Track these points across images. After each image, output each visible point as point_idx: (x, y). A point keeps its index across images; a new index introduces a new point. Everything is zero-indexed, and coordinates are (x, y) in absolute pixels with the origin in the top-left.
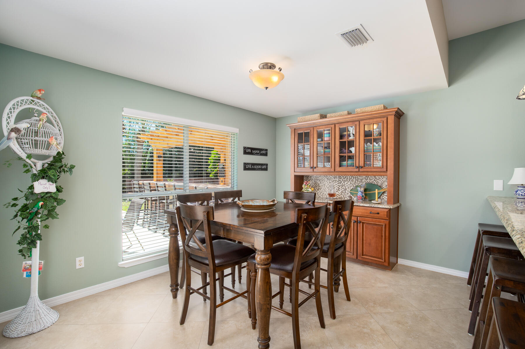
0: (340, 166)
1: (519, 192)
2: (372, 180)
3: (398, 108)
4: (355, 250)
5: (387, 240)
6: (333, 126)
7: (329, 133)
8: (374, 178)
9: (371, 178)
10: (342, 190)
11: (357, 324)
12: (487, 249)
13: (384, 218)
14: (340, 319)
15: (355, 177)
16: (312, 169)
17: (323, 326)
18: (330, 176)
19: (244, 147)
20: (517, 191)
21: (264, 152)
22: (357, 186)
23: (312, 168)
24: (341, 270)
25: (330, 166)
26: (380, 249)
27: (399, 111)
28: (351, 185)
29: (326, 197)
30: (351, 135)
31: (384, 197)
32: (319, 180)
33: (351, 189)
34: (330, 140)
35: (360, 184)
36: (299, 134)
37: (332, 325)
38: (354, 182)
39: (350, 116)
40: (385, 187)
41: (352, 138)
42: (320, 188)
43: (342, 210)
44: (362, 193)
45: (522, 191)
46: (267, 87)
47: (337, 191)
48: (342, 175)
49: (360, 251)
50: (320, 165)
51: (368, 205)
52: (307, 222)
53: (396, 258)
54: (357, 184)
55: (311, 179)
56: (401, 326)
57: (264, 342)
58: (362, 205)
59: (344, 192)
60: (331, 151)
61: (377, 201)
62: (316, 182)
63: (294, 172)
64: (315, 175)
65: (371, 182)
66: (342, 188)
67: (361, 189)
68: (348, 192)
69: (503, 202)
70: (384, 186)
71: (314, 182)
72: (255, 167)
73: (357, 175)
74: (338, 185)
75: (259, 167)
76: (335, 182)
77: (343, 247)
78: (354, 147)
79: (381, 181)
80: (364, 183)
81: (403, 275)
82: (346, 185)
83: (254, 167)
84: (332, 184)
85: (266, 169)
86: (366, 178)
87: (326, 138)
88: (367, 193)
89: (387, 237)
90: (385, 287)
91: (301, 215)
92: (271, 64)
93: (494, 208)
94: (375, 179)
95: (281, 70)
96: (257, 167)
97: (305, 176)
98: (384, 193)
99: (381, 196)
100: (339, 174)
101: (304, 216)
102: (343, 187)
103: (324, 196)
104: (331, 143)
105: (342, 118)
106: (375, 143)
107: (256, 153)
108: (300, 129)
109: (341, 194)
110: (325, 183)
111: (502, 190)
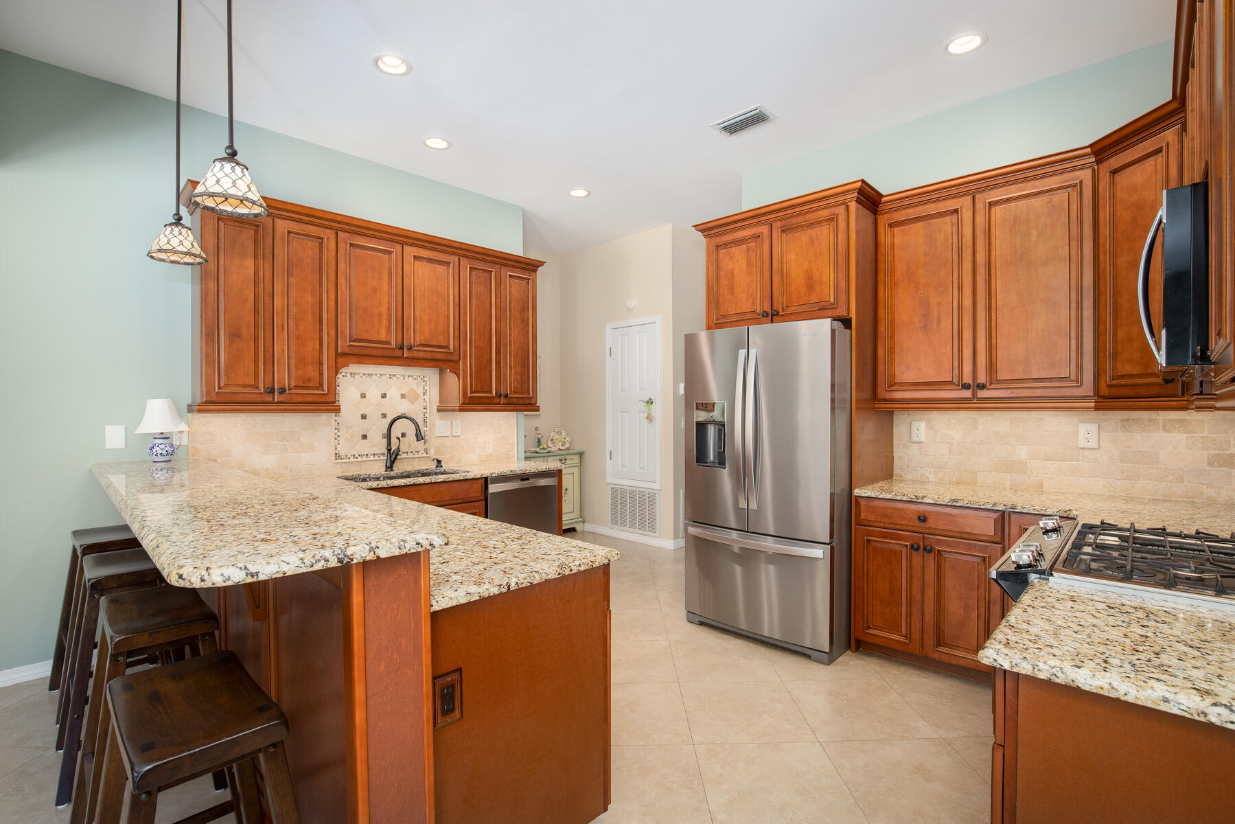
1: (156, 448)
12: (93, 586)
20: (153, 447)
45: (162, 446)
69: (126, 474)
93: (108, 487)
111: (124, 447)
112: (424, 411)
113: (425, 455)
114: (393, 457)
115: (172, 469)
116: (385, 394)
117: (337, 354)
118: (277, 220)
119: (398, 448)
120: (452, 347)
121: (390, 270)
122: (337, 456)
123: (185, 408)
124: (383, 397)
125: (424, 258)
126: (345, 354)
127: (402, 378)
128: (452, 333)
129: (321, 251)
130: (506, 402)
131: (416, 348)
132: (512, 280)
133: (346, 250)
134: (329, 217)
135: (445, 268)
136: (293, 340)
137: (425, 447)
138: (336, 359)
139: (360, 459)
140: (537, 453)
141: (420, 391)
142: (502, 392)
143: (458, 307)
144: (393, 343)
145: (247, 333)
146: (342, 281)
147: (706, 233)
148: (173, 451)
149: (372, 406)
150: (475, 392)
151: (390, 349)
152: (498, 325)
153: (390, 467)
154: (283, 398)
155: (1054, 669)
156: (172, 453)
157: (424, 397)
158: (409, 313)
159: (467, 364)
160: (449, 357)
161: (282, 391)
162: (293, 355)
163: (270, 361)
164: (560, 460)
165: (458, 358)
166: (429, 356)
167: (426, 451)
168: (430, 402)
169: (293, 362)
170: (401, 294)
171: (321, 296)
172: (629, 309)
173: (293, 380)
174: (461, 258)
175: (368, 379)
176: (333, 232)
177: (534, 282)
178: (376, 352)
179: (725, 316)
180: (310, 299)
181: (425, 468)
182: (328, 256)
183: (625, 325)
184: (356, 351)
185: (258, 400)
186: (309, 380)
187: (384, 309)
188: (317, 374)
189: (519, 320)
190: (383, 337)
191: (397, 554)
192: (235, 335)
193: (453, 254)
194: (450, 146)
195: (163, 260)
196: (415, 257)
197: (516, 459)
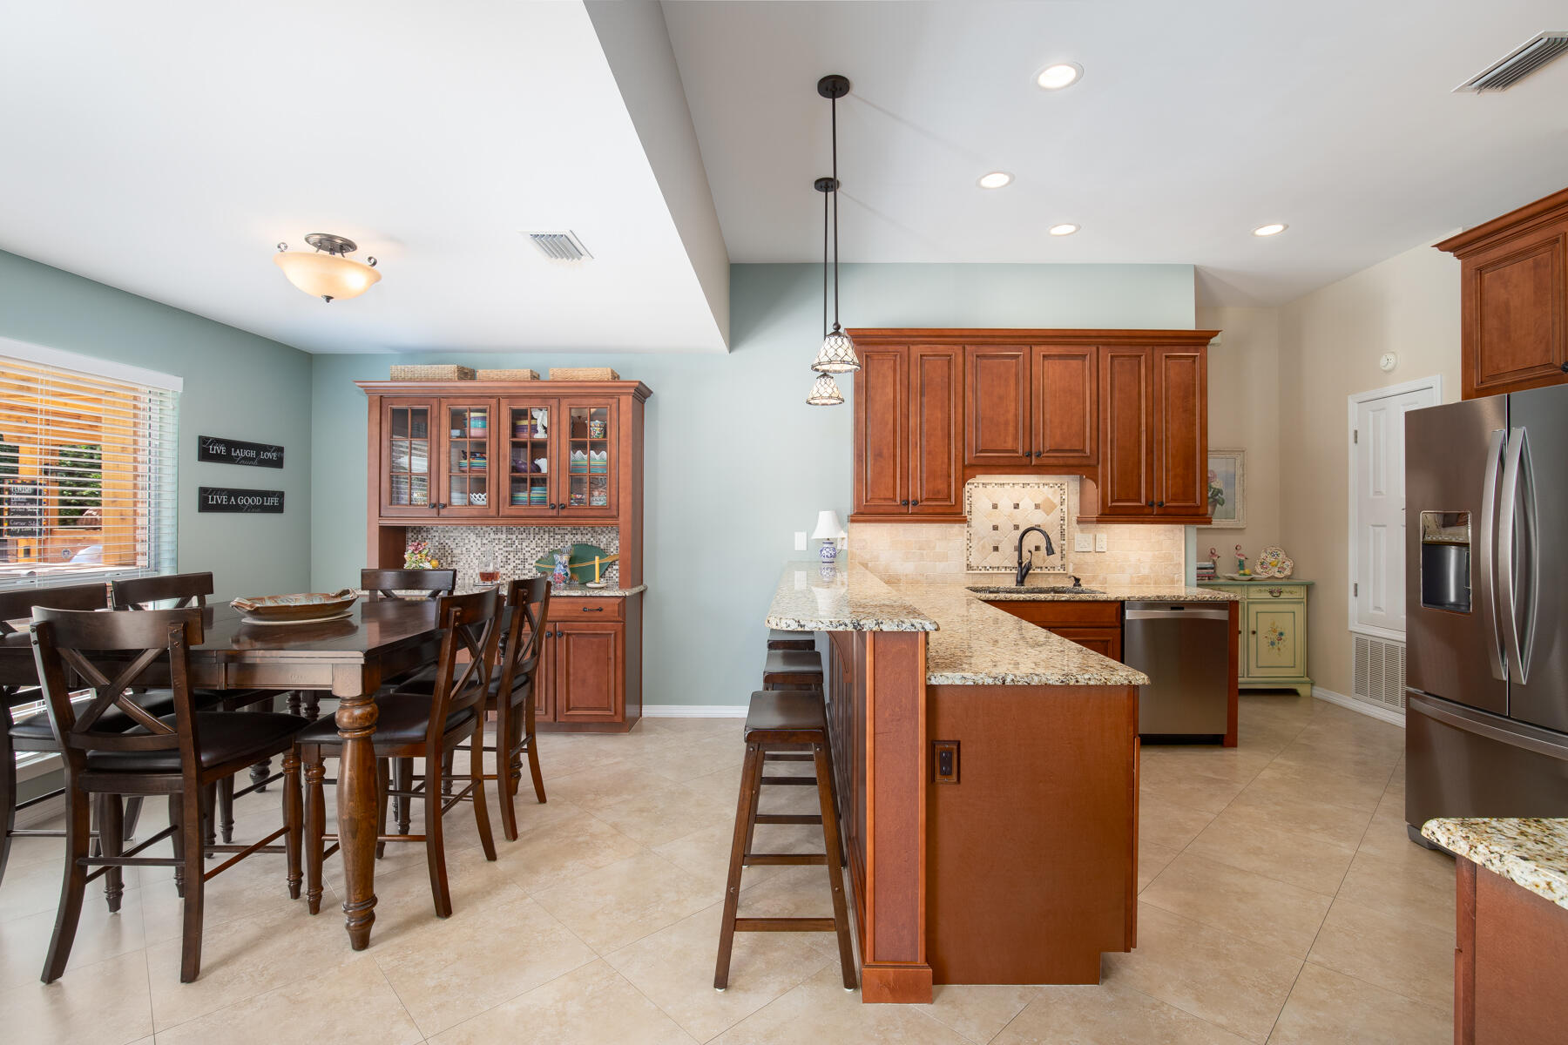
0: (513, 501)
1: (824, 552)
2: (587, 537)
3: (640, 382)
4: (551, 701)
5: (620, 666)
6: (494, 401)
7: (484, 418)
8: (592, 532)
9: (584, 532)
10: (517, 562)
11: (565, 834)
13: (613, 619)
14: (525, 838)
15: (547, 529)
16: (435, 510)
17: (491, 855)
18: (484, 528)
19: (200, 437)
20: (822, 550)
21: (272, 455)
22: (553, 552)
23: (434, 506)
24: (523, 737)
25: (484, 503)
26: (605, 688)
27: (641, 386)
28: (539, 549)
29: (472, 582)
30: (540, 428)
31: (612, 575)
32: (452, 539)
33: (539, 560)
34: (485, 437)
35: (559, 547)
36: (394, 411)
37: (510, 851)
38: (544, 542)
39: (536, 384)
40: (615, 552)
41: (540, 435)
42: (454, 559)
43: (529, 599)
44: (565, 567)
45: (828, 550)
46: (330, 295)
47: (502, 564)
48: (515, 525)
49: (561, 702)
50: (457, 499)
51: (578, 593)
52: (460, 625)
53: (638, 706)
54: (552, 547)
55: (430, 536)
56: (645, 814)
57: (362, 908)
58: (565, 593)
59: (520, 567)
60: (487, 466)
61: (599, 583)
62: (444, 544)
63: (380, 516)
64: (439, 527)
65: (584, 540)
66: (517, 557)
67: (562, 558)
68: (531, 567)
70: (612, 550)
71: (437, 544)
72: (242, 501)
73: (552, 525)
74: (505, 549)
75: (253, 501)
76: (497, 542)
77: (528, 685)
78: (545, 457)
79: (607, 537)
80: (569, 544)
81: (652, 736)
82: (527, 549)
83: (236, 501)
84: (488, 547)
85: (279, 509)
86: (574, 532)
87: (476, 429)
88: (576, 566)
89: (620, 660)
90: (617, 763)
91: (449, 610)
92: (343, 239)
94: (594, 535)
95: (375, 264)
96: (247, 500)
97: (410, 529)
98: (612, 564)
99: (607, 572)
100: (509, 522)
101: (456, 612)
102: (519, 554)
103: (467, 581)
104: (488, 444)
105: (516, 384)
106: (592, 452)
107: (245, 458)
108: (398, 398)
109: (512, 572)
110: (469, 546)
111: (805, 549)
112: (1062, 522)
113: (1062, 571)
114: (1024, 572)
115: (833, 569)
116: (1018, 505)
117: (964, 466)
118: (911, 347)
119: (1030, 562)
120: (1088, 451)
121: (1017, 375)
122: (969, 567)
123: (845, 519)
124: (1015, 508)
125: (1055, 356)
126: (971, 466)
127: (1036, 487)
128: (1088, 434)
129: (949, 368)
130: (1161, 512)
131: (1045, 455)
132: (1169, 362)
133: (973, 362)
134: (956, 333)
135: (1080, 362)
136: (924, 455)
137: (1062, 563)
138: (963, 471)
139: (991, 571)
140: (1234, 579)
141: (1057, 500)
142: (1155, 500)
143: (1096, 403)
144: (1020, 451)
145: (887, 452)
146: (969, 394)
147: (1460, 252)
148: (835, 554)
149: (1004, 517)
150: (1118, 501)
151: (1017, 457)
152: (1150, 419)
153: (1021, 582)
154: (916, 509)
155: (1493, 855)
156: (835, 556)
157: (1062, 507)
158: (1038, 417)
159: (1107, 469)
160: (1085, 462)
161: (915, 503)
162: (924, 469)
163: (905, 477)
164: (1271, 592)
165: (1095, 463)
166: (1061, 462)
167: (1063, 566)
168: (1068, 513)
169: (925, 476)
170: (1029, 398)
171: (949, 410)
172: (1385, 371)
173: (924, 493)
174: (1100, 347)
175: (1000, 489)
176: (961, 347)
177: (1204, 359)
178: (1002, 462)
179: (1493, 377)
180: (939, 415)
181: (1061, 585)
182: (956, 372)
183: (1380, 396)
184: (982, 462)
185: (895, 512)
186: (939, 492)
187: (1011, 416)
188: (946, 486)
189: (1181, 410)
190: (1009, 445)
191: (895, 630)
192: (879, 455)
193: (1089, 344)
194: (1079, 228)
195: (817, 404)
196: (1044, 356)
197: (1183, 582)
